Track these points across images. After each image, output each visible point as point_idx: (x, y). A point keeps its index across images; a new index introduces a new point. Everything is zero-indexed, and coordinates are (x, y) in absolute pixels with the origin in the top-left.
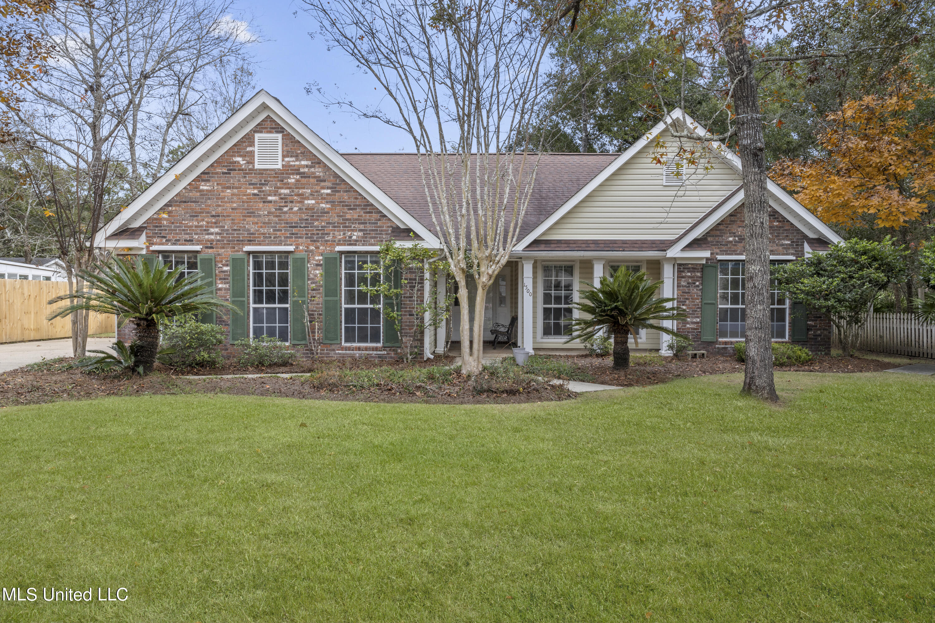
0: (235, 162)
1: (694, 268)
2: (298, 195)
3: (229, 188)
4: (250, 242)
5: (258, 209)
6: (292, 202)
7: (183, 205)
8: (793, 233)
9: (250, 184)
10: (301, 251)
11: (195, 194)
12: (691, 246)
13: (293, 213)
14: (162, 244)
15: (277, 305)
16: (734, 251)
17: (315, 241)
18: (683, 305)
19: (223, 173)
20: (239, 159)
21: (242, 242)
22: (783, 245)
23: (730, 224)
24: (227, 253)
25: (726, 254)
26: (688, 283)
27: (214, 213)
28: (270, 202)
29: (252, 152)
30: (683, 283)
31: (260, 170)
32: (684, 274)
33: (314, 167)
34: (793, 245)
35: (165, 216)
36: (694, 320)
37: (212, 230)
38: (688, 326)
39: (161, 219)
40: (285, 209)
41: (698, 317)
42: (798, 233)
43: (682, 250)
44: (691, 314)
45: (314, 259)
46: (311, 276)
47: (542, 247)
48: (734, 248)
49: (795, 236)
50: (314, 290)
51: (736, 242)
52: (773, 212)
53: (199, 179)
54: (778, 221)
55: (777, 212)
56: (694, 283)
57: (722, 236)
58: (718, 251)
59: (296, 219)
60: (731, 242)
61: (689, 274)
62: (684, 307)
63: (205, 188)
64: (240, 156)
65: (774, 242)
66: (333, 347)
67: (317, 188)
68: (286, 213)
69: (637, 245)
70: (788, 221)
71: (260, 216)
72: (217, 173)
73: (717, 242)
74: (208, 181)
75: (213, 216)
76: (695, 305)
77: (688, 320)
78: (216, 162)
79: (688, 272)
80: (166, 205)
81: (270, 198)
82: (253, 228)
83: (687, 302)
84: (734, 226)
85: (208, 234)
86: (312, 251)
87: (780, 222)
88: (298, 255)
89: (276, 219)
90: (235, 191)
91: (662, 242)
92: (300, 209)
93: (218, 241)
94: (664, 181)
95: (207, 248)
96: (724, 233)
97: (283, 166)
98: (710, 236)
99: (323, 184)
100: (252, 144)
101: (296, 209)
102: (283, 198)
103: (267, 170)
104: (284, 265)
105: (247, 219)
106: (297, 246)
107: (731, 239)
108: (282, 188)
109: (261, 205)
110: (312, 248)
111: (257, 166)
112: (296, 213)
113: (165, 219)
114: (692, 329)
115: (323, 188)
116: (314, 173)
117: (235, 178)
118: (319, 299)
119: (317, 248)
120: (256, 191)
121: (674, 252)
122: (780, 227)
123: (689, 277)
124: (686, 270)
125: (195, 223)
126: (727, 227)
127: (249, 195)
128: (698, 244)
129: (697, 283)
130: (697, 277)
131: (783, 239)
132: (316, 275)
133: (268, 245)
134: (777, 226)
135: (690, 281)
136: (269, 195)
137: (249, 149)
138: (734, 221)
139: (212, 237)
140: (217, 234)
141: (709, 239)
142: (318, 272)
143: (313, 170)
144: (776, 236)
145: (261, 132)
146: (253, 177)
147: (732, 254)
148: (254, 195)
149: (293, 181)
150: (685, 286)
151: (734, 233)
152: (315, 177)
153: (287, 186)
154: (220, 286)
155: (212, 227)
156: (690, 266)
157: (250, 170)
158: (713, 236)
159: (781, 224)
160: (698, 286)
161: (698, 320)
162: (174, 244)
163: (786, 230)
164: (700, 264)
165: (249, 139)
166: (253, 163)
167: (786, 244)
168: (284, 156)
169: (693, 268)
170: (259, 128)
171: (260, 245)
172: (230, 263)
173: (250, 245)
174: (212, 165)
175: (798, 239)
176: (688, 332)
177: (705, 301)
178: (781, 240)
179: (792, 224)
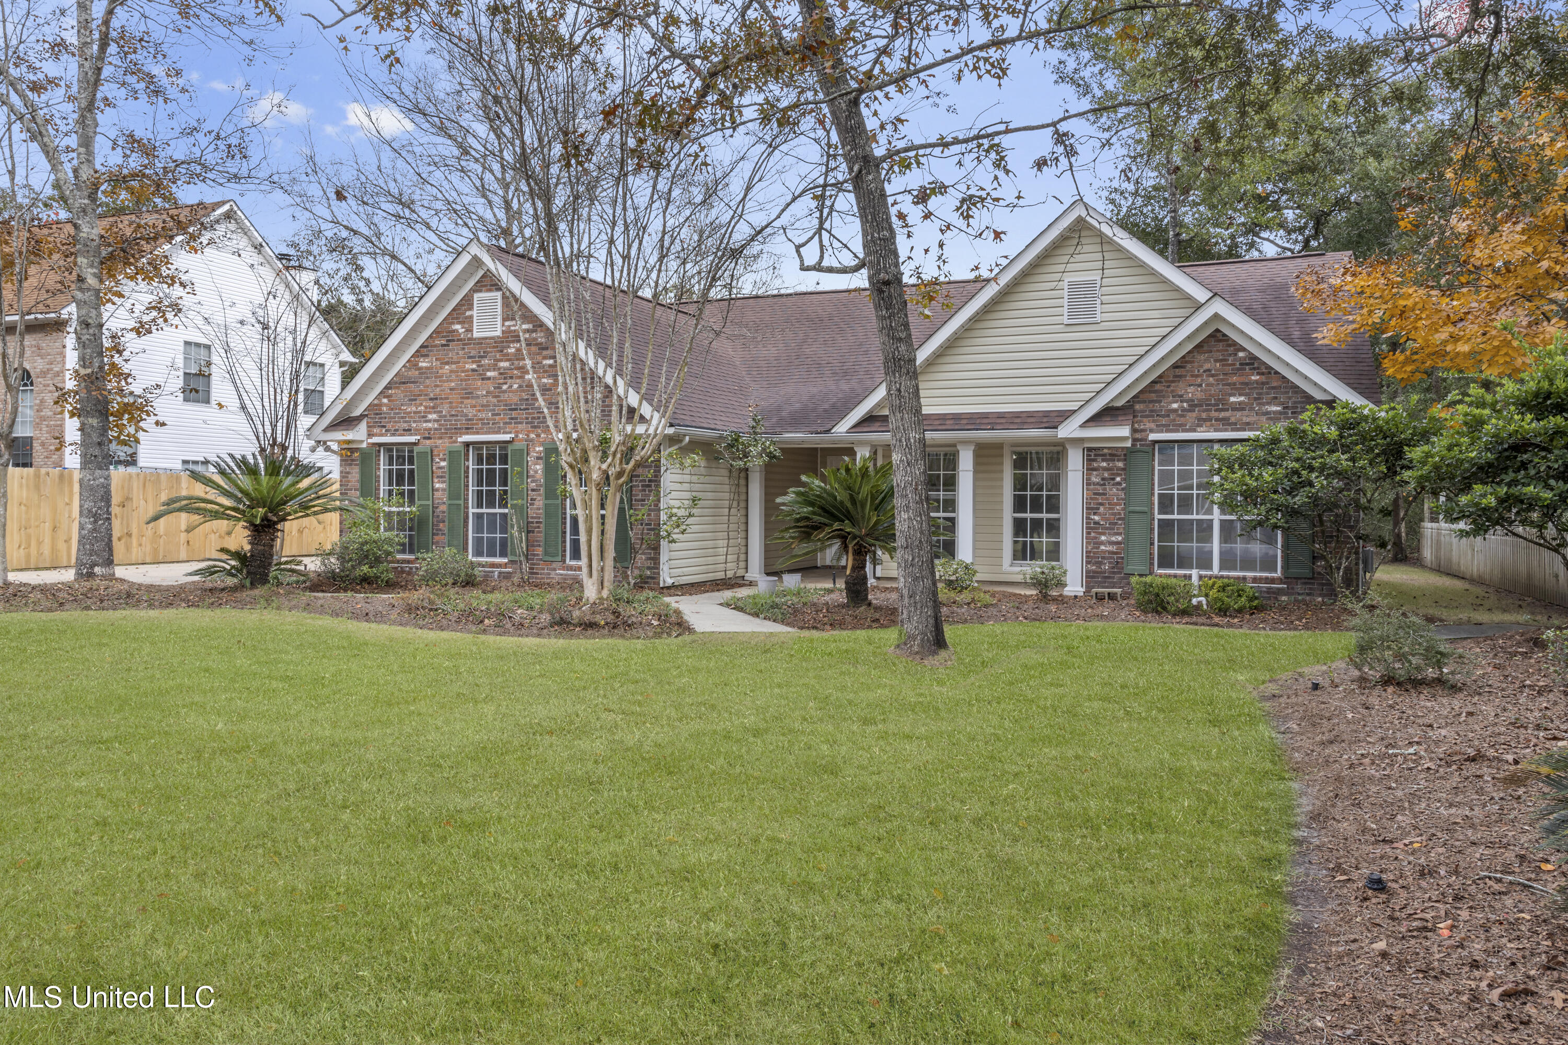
0: (454, 331)
1: (1113, 455)
2: (519, 368)
3: (447, 363)
4: (468, 430)
5: (476, 389)
6: (511, 378)
7: (403, 387)
8: (1287, 393)
9: (470, 357)
10: (521, 440)
11: (414, 373)
12: (1097, 419)
13: (512, 392)
14: (382, 435)
15: (497, 510)
16: (1181, 425)
17: (535, 427)
18: (1095, 514)
19: (443, 345)
20: (458, 327)
21: (459, 431)
22: (1268, 413)
23: (1173, 382)
24: (443, 444)
25: (1167, 431)
26: (1103, 479)
27: (432, 395)
28: (489, 379)
29: (471, 317)
30: (1094, 479)
31: (480, 339)
32: (1095, 465)
33: (535, 331)
34: (1286, 413)
35: (385, 401)
36: (1113, 539)
37: (430, 417)
38: (1103, 547)
39: (381, 405)
40: (505, 387)
41: (1120, 534)
42: (1296, 393)
43: (1080, 426)
44: (1107, 529)
45: (534, 451)
46: (532, 473)
47: (876, 426)
48: (1181, 421)
49: (1290, 398)
50: (533, 490)
51: (1184, 410)
52: (1250, 359)
53: (418, 354)
54: (1258, 374)
55: (1256, 358)
56: (1113, 479)
57: (1160, 402)
58: (1153, 426)
59: (515, 399)
60: (1175, 411)
61: (1104, 464)
62: (1097, 518)
63: (424, 365)
64: (459, 323)
65: (1252, 409)
66: (554, 565)
67: (539, 358)
68: (505, 392)
69: (1018, 420)
70: (1277, 373)
71: (478, 397)
72: (436, 346)
73: (1152, 411)
74: (427, 356)
75: (431, 399)
76: (1114, 514)
77: (1103, 538)
78: (435, 332)
79: (1103, 460)
80: (386, 388)
81: (489, 374)
82: (471, 412)
83: (1102, 509)
84: (1181, 384)
85: (426, 421)
86: (532, 440)
87: (1263, 374)
88: (517, 445)
89: (495, 400)
90: (454, 366)
91: (1047, 414)
92: (520, 386)
93: (436, 429)
94: (1066, 317)
95: (425, 438)
96: (1164, 397)
97: (503, 332)
98: (1139, 402)
99: (545, 353)
100: (471, 308)
101: (516, 386)
102: (504, 374)
103: (486, 338)
104: (504, 459)
105: (466, 401)
106: (517, 433)
107: (1175, 406)
108: (501, 360)
109: (479, 383)
110: (532, 436)
111: (476, 335)
112: (516, 391)
113: (385, 405)
114: (1110, 552)
115: (545, 358)
116: (536, 339)
117: (455, 351)
118: (540, 503)
119: (538, 436)
120: (474, 366)
121: (1068, 430)
122: (1263, 383)
123: (1105, 469)
124: (1099, 459)
125: (414, 409)
126: (1169, 387)
127: (467, 371)
128: (1112, 416)
129: (1118, 479)
130: (1119, 469)
131: (1269, 404)
132: (536, 472)
133: (486, 433)
134: (1257, 382)
135: (1106, 475)
136: (489, 370)
137: (468, 313)
138: (1180, 376)
139: (430, 425)
140: (435, 421)
141: (1137, 407)
142: (538, 467)
143: (534, 335)
144: (1256, 399)
145: (481, 291)
146: (474, 349)
147: (1177, 431)
148: (473, 370)
149: (513, 350)
150: (1098, 484)
151: (1181, 396)
152: (537, 344)
153: (507, 358)
154: (437, 486)
155: (430, 413)
156: (1106, 451)
157: (469, 339)
158: (1144, 402)
159: (1263, 378)
160: (1119, 484)
161: (1120, 538)
162: (393, 435)
163: (1274, 388)
164: (1123, 448)
165: (467, 302)
166: (471, 331)
167: (1275, 412)
168: (504, 320)
169: (1110, 455)
170: (480, 286)
171: (478, 433)
172: (447, 457)
173: (467, 434)
174: (431, 336)
175: (1295, 402)
176: (1103, 558)
177: (1131, 508)
178: (1264, 404)
179: (1284, 377)
